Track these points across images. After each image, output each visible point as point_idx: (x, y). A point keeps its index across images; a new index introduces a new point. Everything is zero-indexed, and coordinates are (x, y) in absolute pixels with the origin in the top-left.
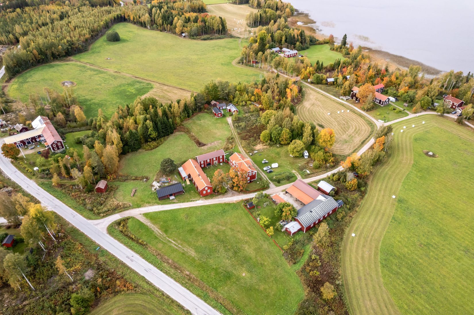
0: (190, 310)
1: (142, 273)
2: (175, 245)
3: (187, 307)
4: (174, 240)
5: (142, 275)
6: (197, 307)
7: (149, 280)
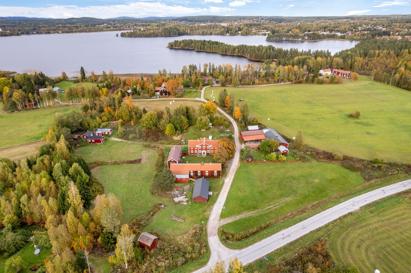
0: (349, 212)
1: (307, 231)
2: (275, 206)
3: (346, 213)
4: (269, 206)
5: (309, 232)
6: (346, 208)
7: (316, 228)
